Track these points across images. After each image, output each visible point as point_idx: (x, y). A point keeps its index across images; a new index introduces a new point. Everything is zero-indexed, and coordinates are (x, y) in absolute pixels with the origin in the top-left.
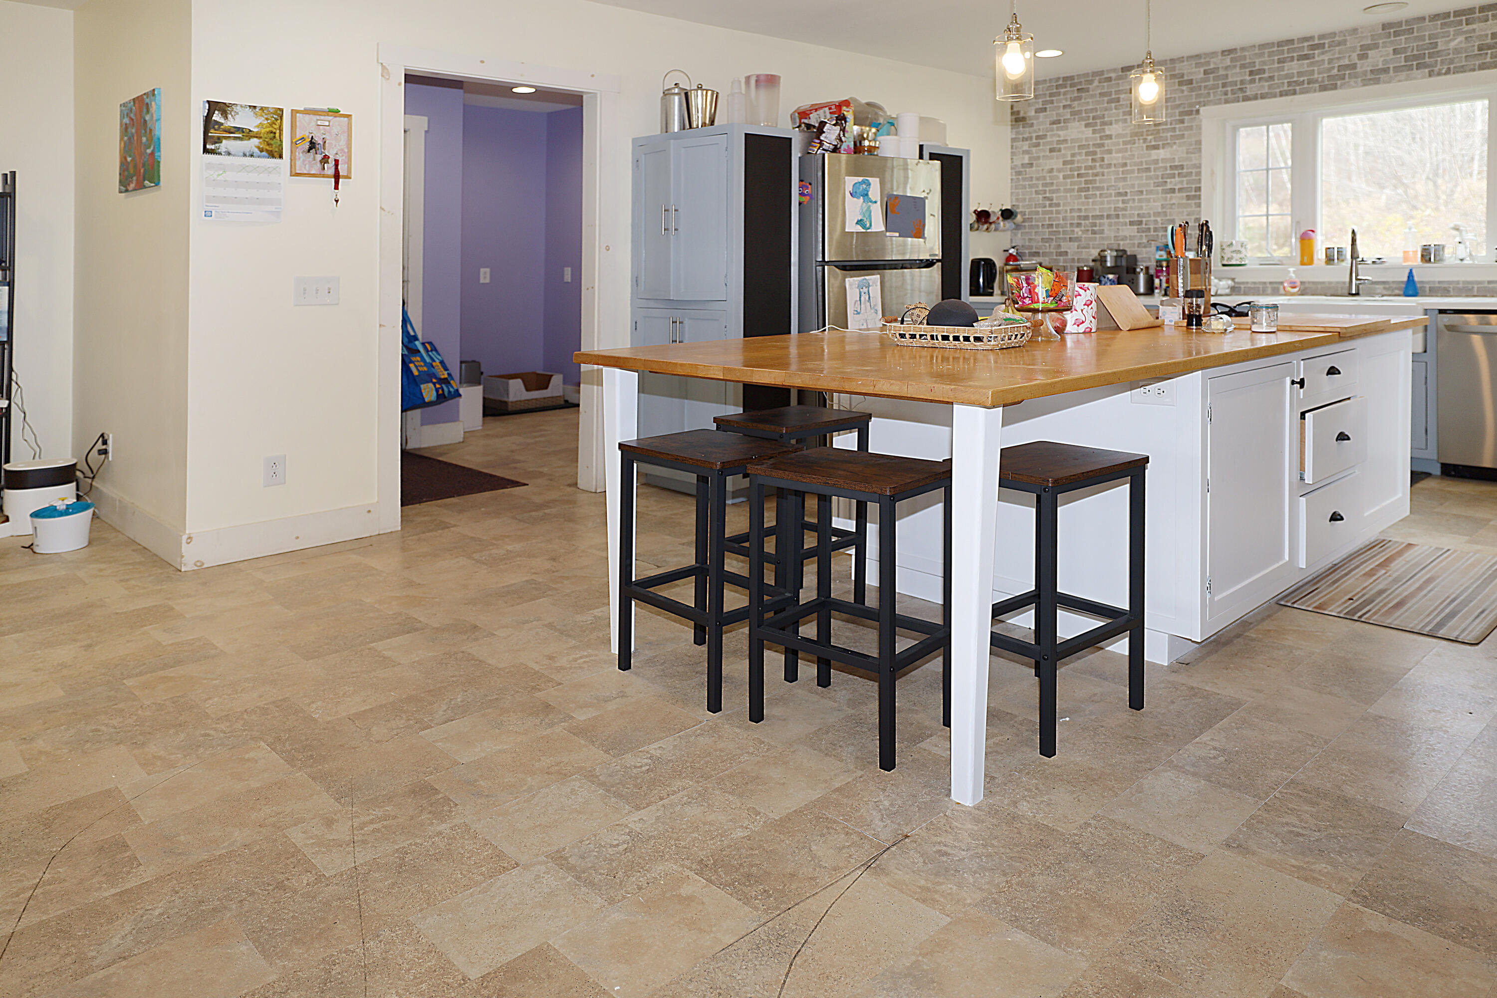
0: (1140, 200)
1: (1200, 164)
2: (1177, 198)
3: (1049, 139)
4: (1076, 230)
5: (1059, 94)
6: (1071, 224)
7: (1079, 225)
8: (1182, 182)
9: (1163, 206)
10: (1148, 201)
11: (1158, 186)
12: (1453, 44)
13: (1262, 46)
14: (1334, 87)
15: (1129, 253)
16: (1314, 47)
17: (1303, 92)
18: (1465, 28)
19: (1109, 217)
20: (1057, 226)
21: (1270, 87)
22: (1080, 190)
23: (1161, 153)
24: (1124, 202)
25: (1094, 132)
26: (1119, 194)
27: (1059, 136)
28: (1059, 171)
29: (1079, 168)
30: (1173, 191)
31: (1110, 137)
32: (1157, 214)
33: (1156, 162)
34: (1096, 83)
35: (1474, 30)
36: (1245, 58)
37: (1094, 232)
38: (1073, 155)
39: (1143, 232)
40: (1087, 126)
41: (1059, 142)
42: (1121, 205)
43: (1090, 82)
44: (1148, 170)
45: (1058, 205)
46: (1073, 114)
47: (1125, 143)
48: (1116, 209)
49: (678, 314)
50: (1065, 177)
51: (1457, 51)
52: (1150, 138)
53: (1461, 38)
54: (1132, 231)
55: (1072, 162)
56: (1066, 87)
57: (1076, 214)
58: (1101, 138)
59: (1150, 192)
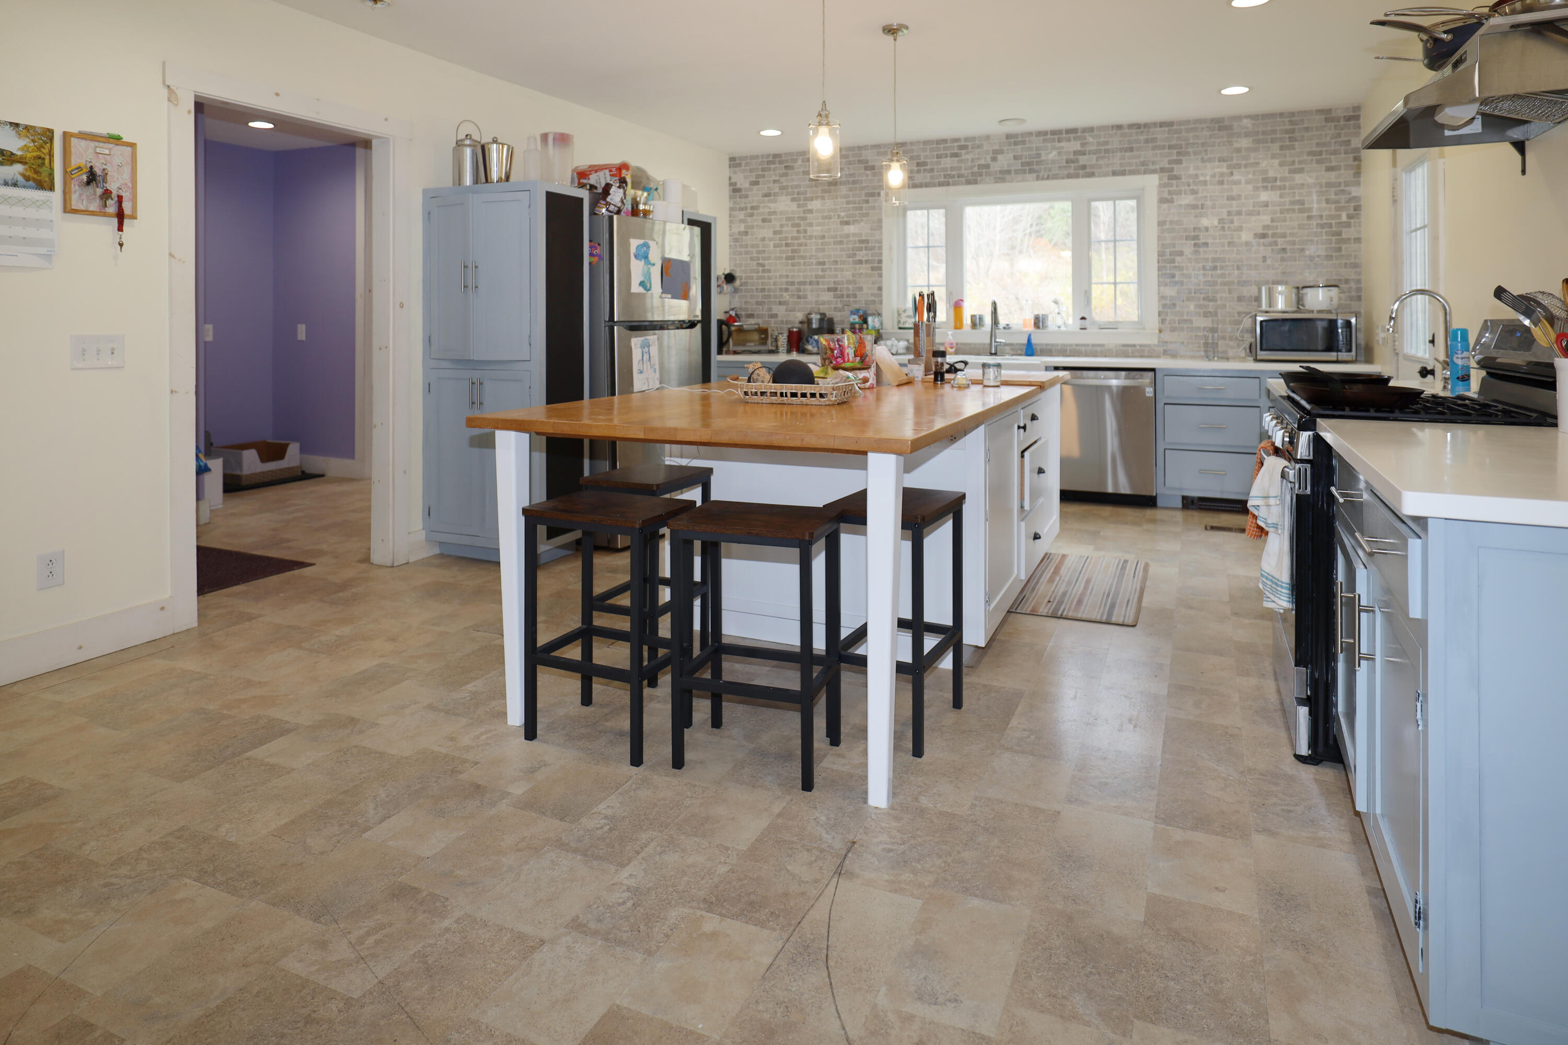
0: (836, 270)
1: (881, 240)
2: (864, 269)
3: (761, 210)
4: (785, 294)
5: (770, 169)
6: (781, 289)
7: (787, 290)
8: (867, 255)
9: (854, 275)
10: (842, 270)
11: (850, 257)
12: (1051, 156)
13: (926, 142)
14: (976, 182)
15: (828, 316)
16: (962, 147)
17: (955, 184)
18: (1058, 145)
19: (811, 283)
20: (769, 290)
21: (932, 177)
22: (788, 258)
23: (851, 229)
24: (823, 270)
25: (799, 206)
26: (819, 263)
27: (770, 208)
28: (770, 240)
29: (786, 238)
30: (860, 262)
31: (811, 211)
32: (849, 282)
33: (847, 236)
34: (800, 162)
35: (1062, 148)
36: (912, 151)
37: (799, 297)
38: (782, 226)
39: (838, 298)
40: (793, 200)
41: (770, 213)
42: (820, 273)
43: (795, 161)
44: (841, 243)
45: (769, 271)
46: (782, 188)
47: (824, 218)
48: (816, 276)
49: (476, 375)
50: (775, 246)
51: (1053, 162)
52: (842, 214)
53: (1055, 153)
54: (827, 297)
55: (780, 232)
56: (775, 164)
57: (784, 280)
58: (804, 212)
59: (843, 262)
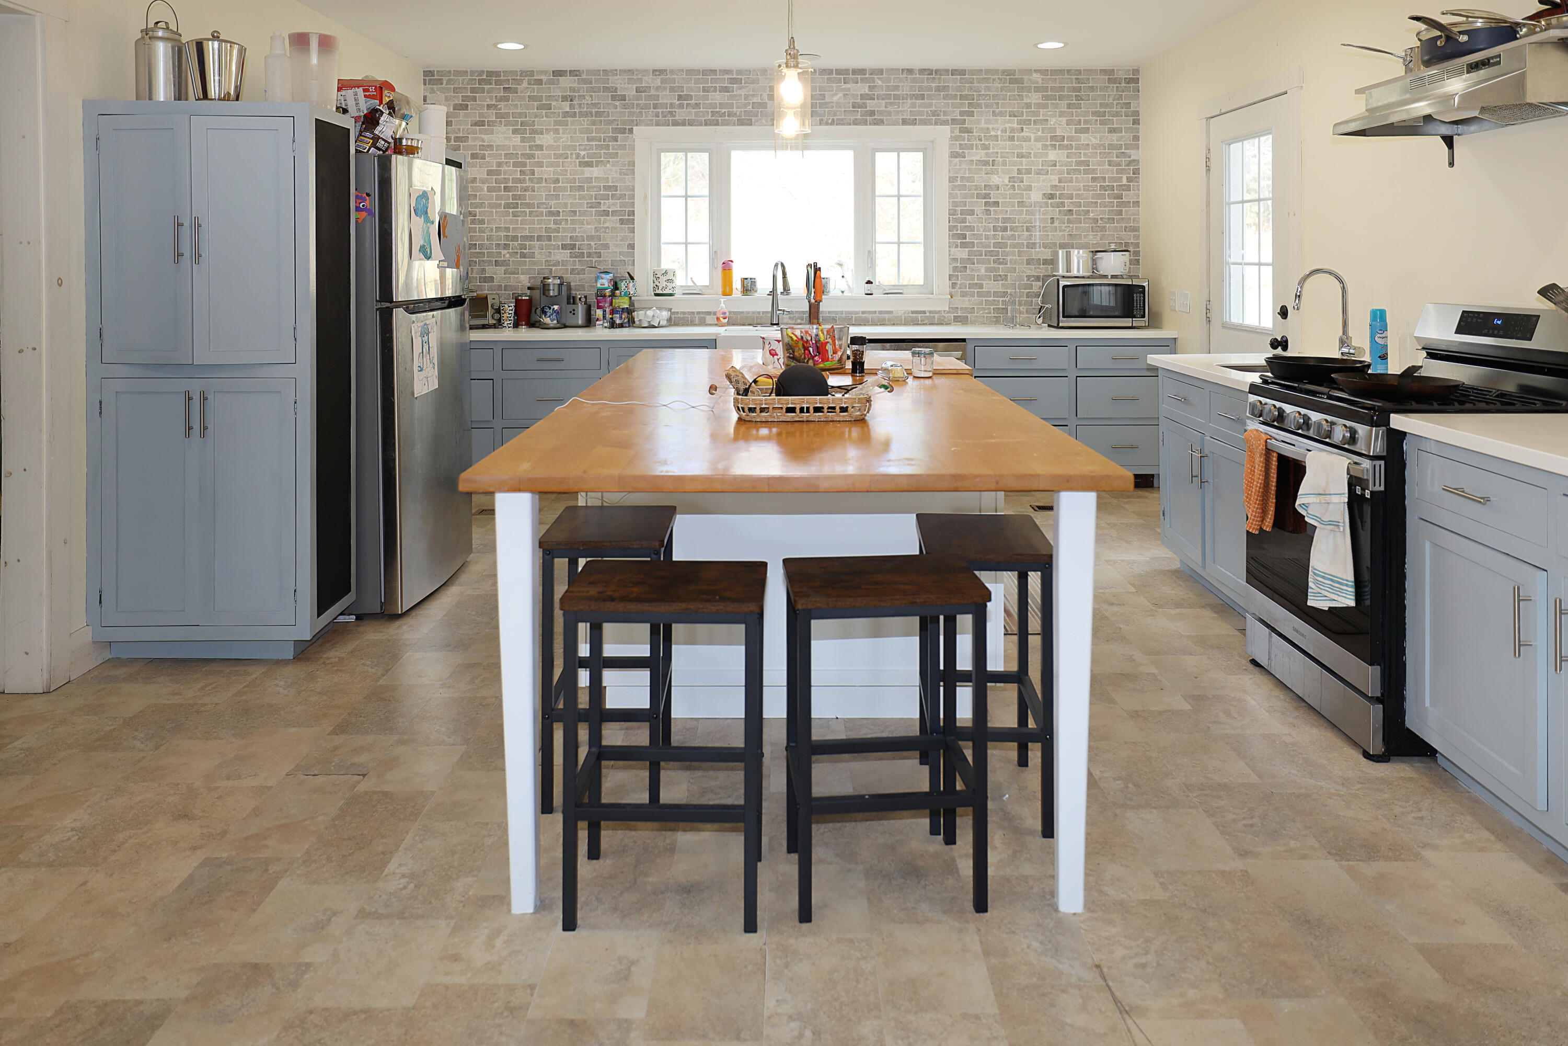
0: (573, 222)
1: (634, 187)
2: (612, 222)
3: (470, 143)
4: (504, 252)
5: (483, 91)
6: (498, 245)
7: (506, 246)
8: (614, 204)
9: (597, 229)
10: (582, 223)
11: (591, 207)
12: (835, 99)
13: (690, 72)
14: (750, 123)
15: (569, 281)
16: (733, 81)
17: (726, 123)
18: (844, 86)
19: (539, 238)
20: (481, 246)
21: (697, 114)
22: (507, 206)
23: (595, 172)
24: (555, 222)
25: (523, 140)
26: (551, 213)
27: (483, 141)
28: (483, 181)
29: (506, 180)
30: (606, 213)
31: (540, 147)
32: (590, 238)
33: (589, 180)
34: (525, 84)
35: (849, 89)
36: (674, 81)
37: (523, 256)
38: (499, 164)
39: (576, 257)
40: (515, 132)
41: (482, 147)
42: (553, 226)
43: (519, 82)
44: (581, 188)
45: (482, 222)
46: (498, 116)
47: (557, 156)
48: (547, 230)
50: (490, 190)
51: (839, 105)
52: (582, 153)
53: (840, 95)
54: (562, 255)
55: (498, 173)
56: (491, 84)
57: (503, 234)
58: (531, 147)
59: (583, 213)
